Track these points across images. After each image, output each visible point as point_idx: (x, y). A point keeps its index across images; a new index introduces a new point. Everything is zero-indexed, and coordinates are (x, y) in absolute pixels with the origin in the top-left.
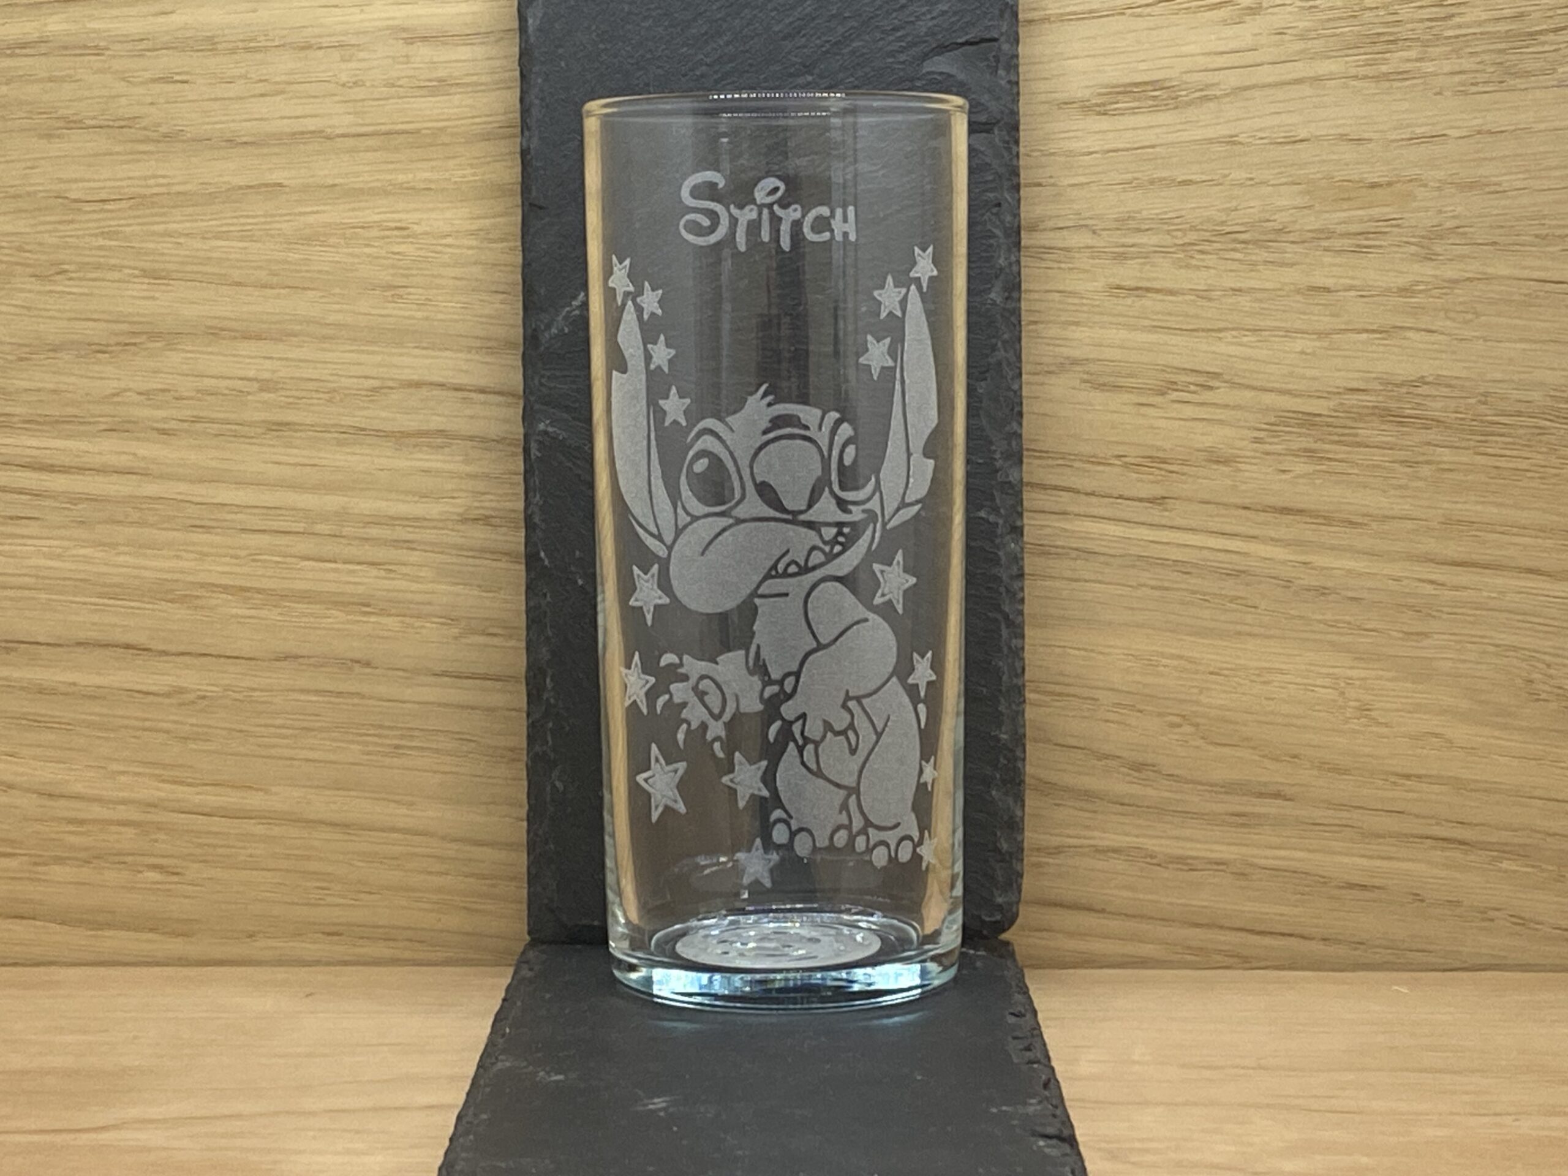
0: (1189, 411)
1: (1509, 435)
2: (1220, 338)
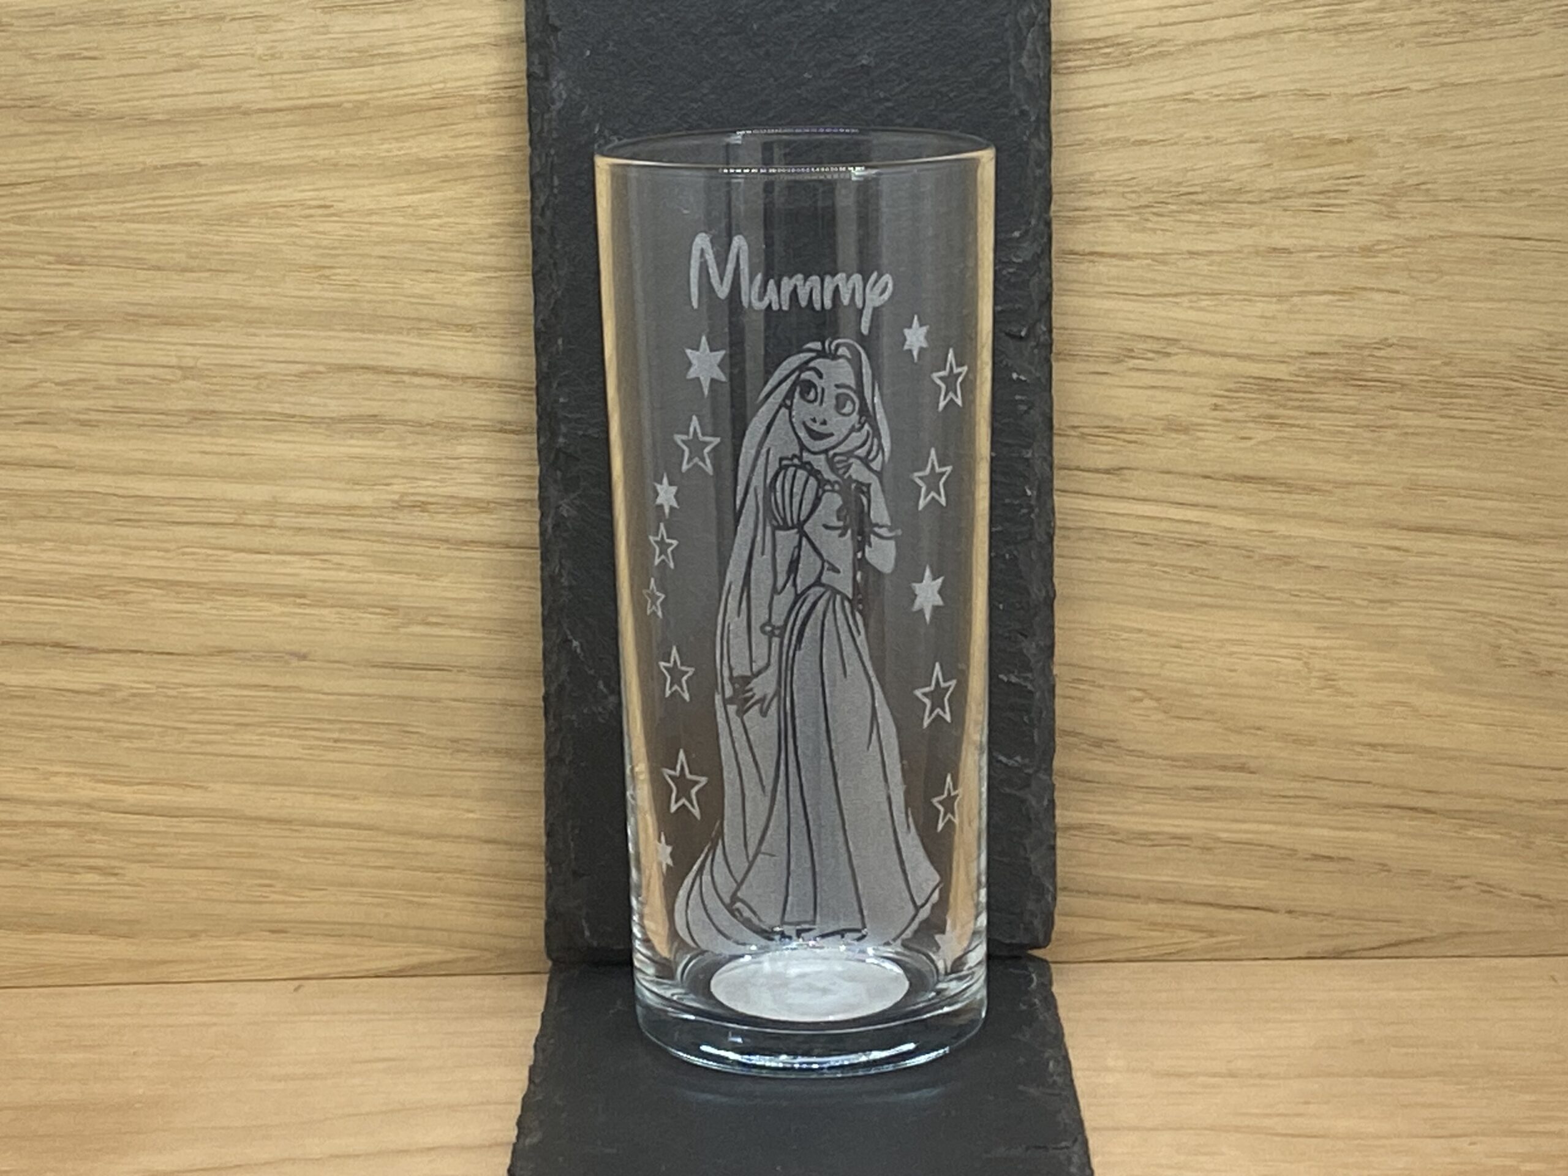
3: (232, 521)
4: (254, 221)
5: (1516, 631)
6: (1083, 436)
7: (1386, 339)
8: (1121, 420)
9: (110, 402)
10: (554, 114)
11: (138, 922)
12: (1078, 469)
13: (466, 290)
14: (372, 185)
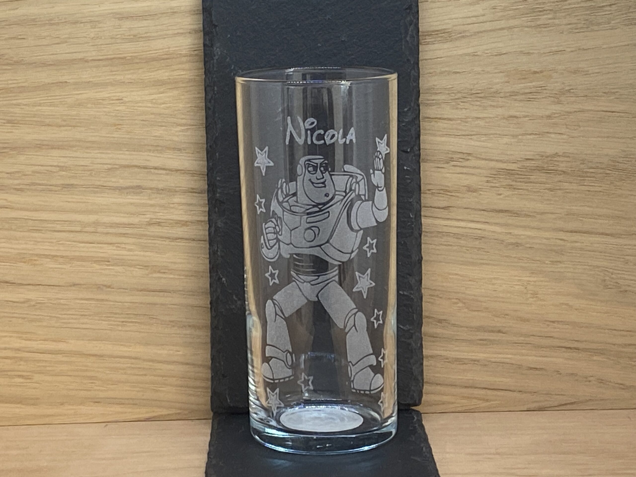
0: (459, 170)
1: (593, 177)
2: (471, 139)
3: (79, 230)
4: (89, 105)
5: (612, 274)
6: (433, 194)
7: (557, 153)
8: (448, 187)
9: (30, 181)
10: (215, 61)
11: (38, 399)
12: (431, 207)
13: (177, 134)
14: (139, 91)
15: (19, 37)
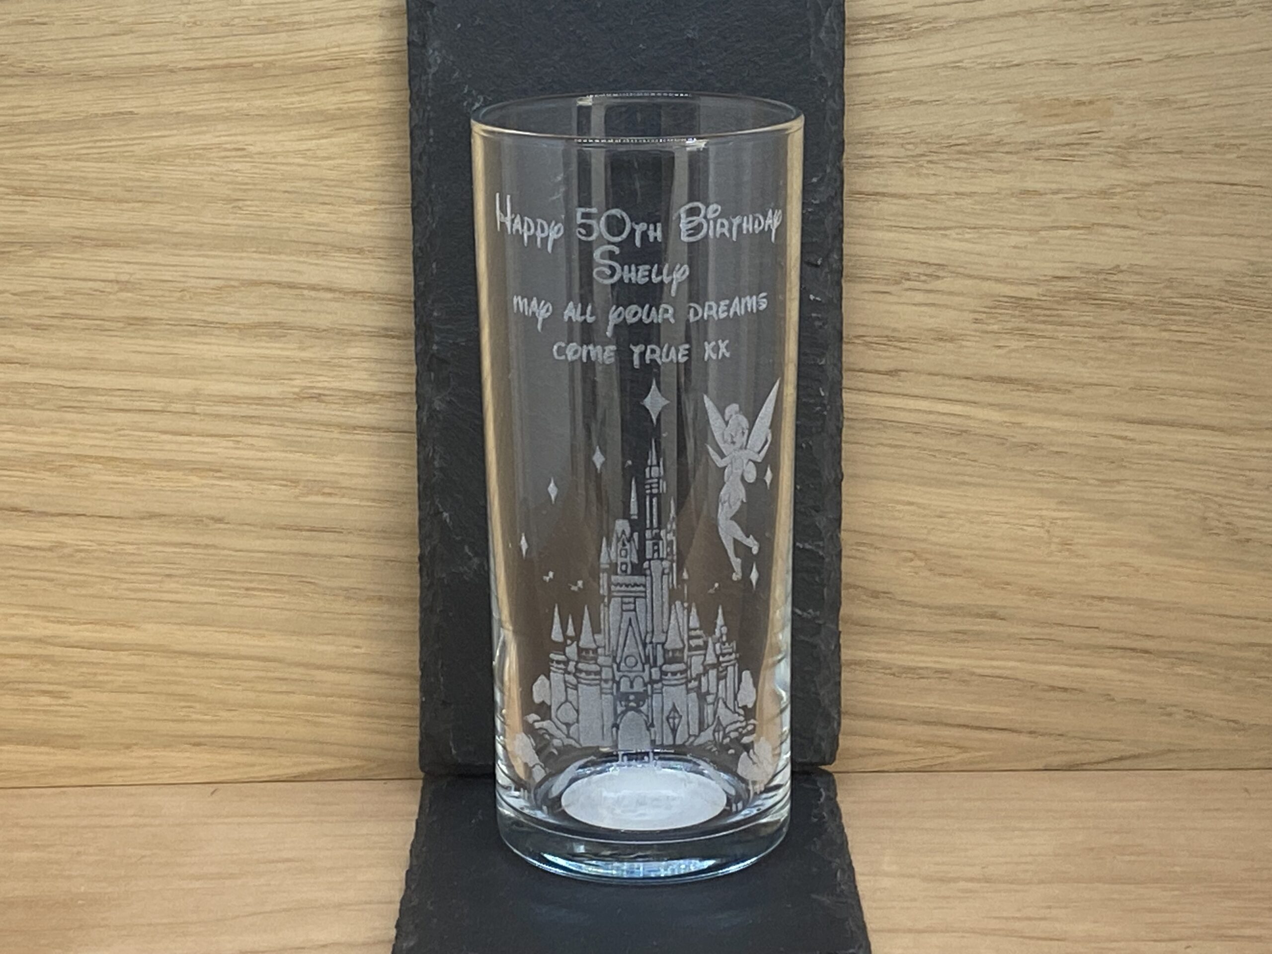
0: (919, 297)
1: (1190, 314)
2: (946, 235)
3: (161, 409)
4: (179, 160)
5: (1220, 505)
6: (867, 344)
7: (1118, 266)
8: (897, 331)
9: (59, 311)
10: (430, 77)
11: (80, 737)
12: (861, 370)
13: (356, 219)
14: (278, 132)
15: (37, 20)
